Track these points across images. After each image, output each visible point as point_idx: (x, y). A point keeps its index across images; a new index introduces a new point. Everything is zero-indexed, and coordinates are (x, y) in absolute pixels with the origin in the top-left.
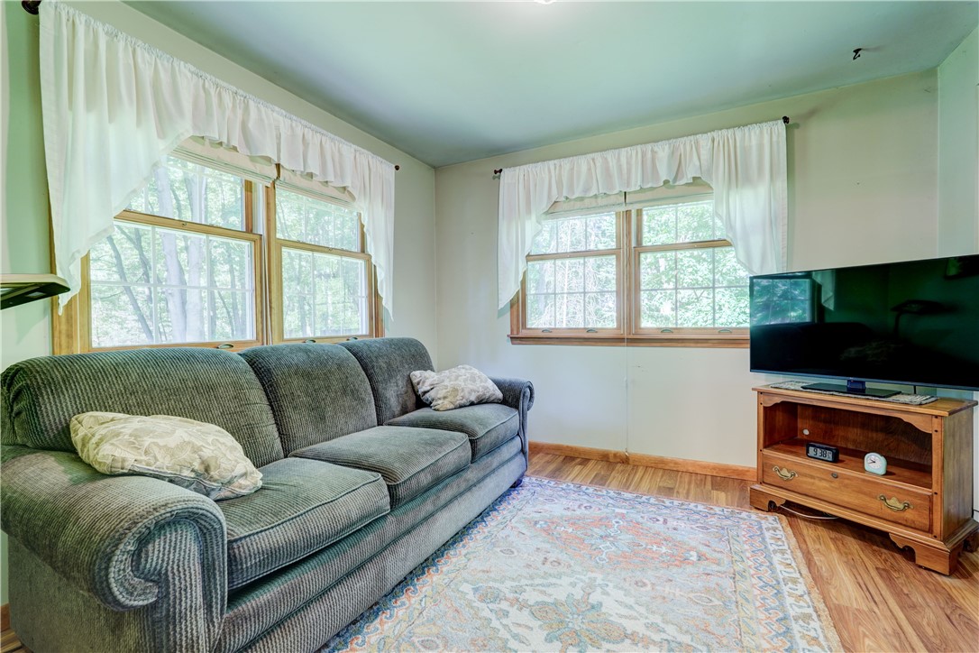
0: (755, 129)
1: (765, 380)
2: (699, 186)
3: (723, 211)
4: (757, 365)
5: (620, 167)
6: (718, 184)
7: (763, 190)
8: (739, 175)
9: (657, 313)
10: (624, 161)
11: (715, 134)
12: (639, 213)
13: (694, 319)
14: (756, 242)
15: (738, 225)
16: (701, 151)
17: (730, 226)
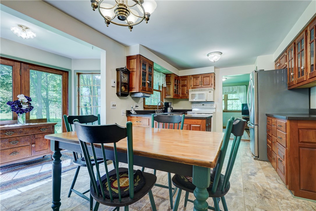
0: (242, 86)
1: (243, 116)
2: (235, 92)
3: (238, 96)
4: (242, 114)
5: (225, 89)
6: (238, 92)
7: (243, 93)
8: (240, 91)
9: (229, 108)
10: (226, 88)
11: (238, 86)
12: (227, 95)
13: (235, 108)
14: (243, 100)
15: (240, 98)
16: (236, 88)
17: (239, 98)
